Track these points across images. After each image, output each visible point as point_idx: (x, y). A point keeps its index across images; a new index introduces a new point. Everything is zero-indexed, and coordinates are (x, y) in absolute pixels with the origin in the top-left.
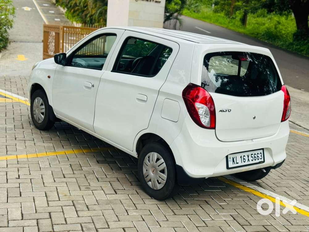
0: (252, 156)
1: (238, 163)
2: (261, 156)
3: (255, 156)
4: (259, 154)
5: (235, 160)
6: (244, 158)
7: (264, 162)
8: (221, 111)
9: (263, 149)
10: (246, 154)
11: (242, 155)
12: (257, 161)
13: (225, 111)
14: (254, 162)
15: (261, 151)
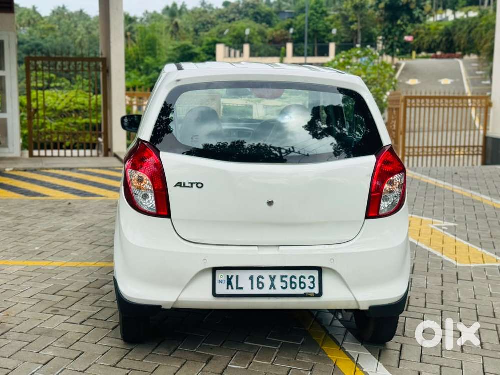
0: (284, 279)
1: (242, 289)
2: (313, 283)
3: (293, 280)
4: (307, 277)
5: (234, 281)
6: (261, 280)
7: (320, 294)
8: (179, 185)
9: (320, 269)
10: (266, 274)
11: (256, 274)
12: (298, 291)
13: (190, 185)
14: (289, 291)
15: (315, 274)
